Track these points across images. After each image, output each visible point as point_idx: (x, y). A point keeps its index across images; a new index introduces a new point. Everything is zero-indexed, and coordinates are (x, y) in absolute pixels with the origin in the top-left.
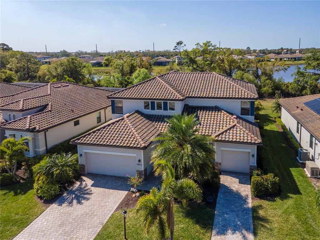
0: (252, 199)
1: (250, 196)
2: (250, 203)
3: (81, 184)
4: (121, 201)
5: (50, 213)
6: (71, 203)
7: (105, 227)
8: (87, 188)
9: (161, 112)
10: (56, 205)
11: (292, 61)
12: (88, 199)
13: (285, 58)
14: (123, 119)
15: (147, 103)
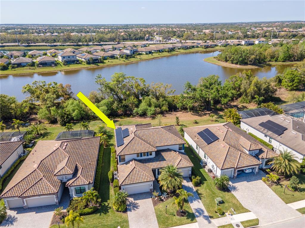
1: (193, 187)
2: (195, 189)
3: (129, 201)
4: (152, 203)
5: (131, 215)
6: (134, 209)
7: (156, 213)
8: (133, 202)
9: (146, 157)
10: (130, 212)
11: (158, 54)
12: (139, 206)
13: (152, 50)
14: (135, 167)
15: (138, 154)
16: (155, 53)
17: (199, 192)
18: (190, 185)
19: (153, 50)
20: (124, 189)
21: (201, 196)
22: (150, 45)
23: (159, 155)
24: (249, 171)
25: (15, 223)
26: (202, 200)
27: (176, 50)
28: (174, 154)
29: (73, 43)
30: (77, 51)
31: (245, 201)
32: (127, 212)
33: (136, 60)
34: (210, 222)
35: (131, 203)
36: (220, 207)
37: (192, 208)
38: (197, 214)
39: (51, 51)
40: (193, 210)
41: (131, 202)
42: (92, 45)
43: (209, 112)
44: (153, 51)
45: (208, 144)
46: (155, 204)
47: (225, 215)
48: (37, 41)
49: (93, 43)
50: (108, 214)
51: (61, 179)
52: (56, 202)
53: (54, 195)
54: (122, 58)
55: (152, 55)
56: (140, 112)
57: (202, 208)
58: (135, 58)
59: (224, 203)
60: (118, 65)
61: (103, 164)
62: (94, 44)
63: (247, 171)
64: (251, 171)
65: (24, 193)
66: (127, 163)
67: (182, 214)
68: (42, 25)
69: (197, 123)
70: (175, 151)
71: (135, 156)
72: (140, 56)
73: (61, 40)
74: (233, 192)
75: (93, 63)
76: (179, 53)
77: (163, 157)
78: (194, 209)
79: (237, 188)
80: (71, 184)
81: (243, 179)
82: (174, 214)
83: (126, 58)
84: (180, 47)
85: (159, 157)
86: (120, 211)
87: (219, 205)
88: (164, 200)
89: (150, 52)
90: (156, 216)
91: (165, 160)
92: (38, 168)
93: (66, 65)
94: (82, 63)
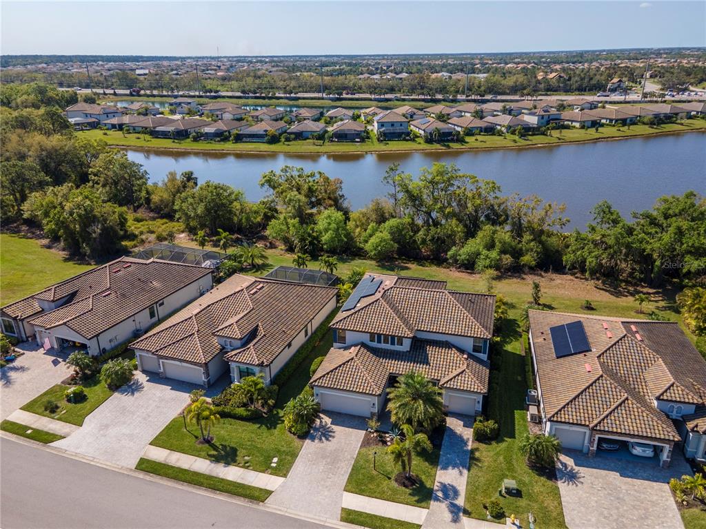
0: (473, 442)
1: (471, 439)
2: (470, 446)
3: (321, 422)
4: (362, 440)
5: (309, 447)
6: (321, 439)
7: (357, 461)
8: (328, 426)
9: (388, 346)
10: (310, 441)
11: (616, 128)
12: (334, 437)
13: (603, 118)
14: (352, 359)
15: (372, 335)
16: (610, 125)
17: (477, 454)
18: (468, 434)
19: (607, 119)
20: (319, 394)
21: (476, 464)
22: (607, 106)
23: (420, 349)
24: (644, 451)
25: (136, 394)
26: (471, 472)
27: (679, 121)
28: (456, 355)
29: (423, 94)
30: (420, 112)
31: (579, 512)
32: (305, 439)
33: (547, 141)
34: (456, 520)
35: (323, 427)
36: (502, 501)
37: (437, 479)
38: (440, 494)
39: (367, 111)
40: (436, 483)
41: (324, 424)
42: (464, 101)
43: (651, 291)
44: (603, 121)
45: (558, 358)
46: (366, 443)
47: (502, 520)
48: (360, 90)
49: (467, 96)
50: (273, 430)
51: (224, 345)
52: (204, 382)
53: (201, 366)
54: (513, 133)
55: (597, 130)
56: (463, 257)
57: (458, 488)
58: (546, 135)
59: (521, 497)
60: (496, 149)
61: (322, 343)
62: (470, 98)
63: (637, 451)
64: (649, 453)
65: (161, 349)
66: (346, 348)
67: (406, 482)
68: (389, 57)
69: (592, 309)
70: (462, 351)
71: (366, 338)
72: (561, 132)
73: (405, 88)
74: (562, 486)
75: (438, 142)
76: (686, 128)
77: (426, 356)
78: (439, 483)
79: (581, 480)
80: (231, 357)
81: (613, 465)
82: (389, 476)
83: (522, 135)
84: (698, 112)
85: (418, 353)
86: (294, 434)
87: (505, 497)
88: (389, 443)
89: (595, 124)
90: (353, 466)
91: (428, 363)
92: (196, 315)
93: (382, 141)
94: (416, 139)
